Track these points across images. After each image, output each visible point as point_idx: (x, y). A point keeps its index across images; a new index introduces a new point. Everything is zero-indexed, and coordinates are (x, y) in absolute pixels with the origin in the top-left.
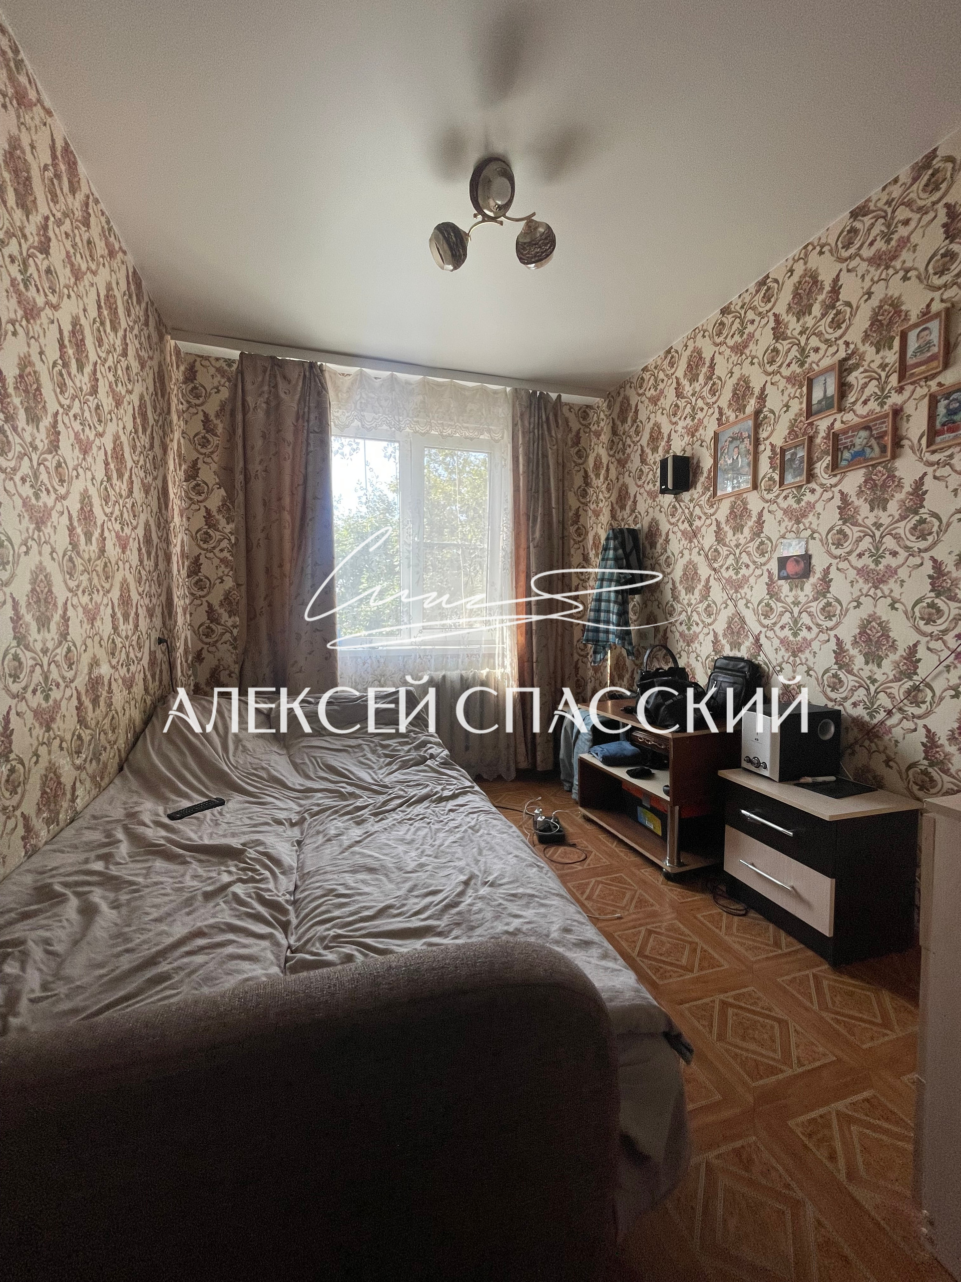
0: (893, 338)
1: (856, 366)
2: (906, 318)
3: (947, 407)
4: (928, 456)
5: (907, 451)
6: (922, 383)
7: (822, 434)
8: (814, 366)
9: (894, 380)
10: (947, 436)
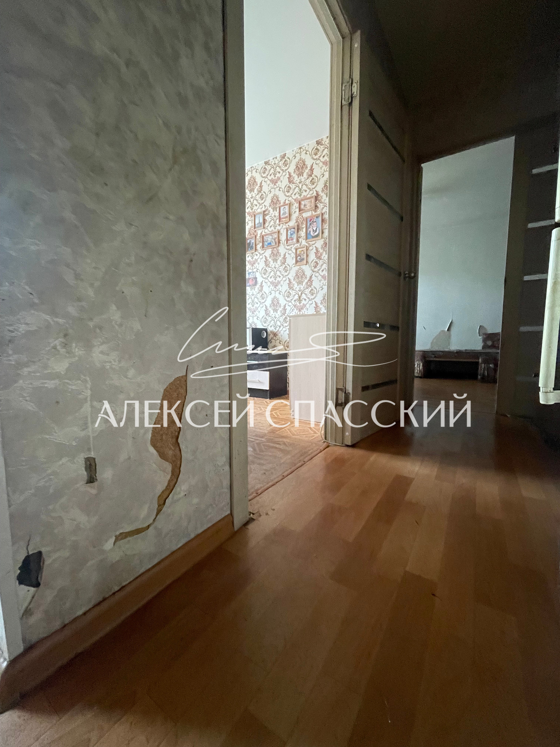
0: (277, 208)
1: (268, 214)
2: (280, 203)
3: (290, 233)
4: (286, 247)
5: (281, 244)
6: (284, 224)
7: (259, 235)
8: (256, 210)
9: (278, 221)
10: (291, 241)
